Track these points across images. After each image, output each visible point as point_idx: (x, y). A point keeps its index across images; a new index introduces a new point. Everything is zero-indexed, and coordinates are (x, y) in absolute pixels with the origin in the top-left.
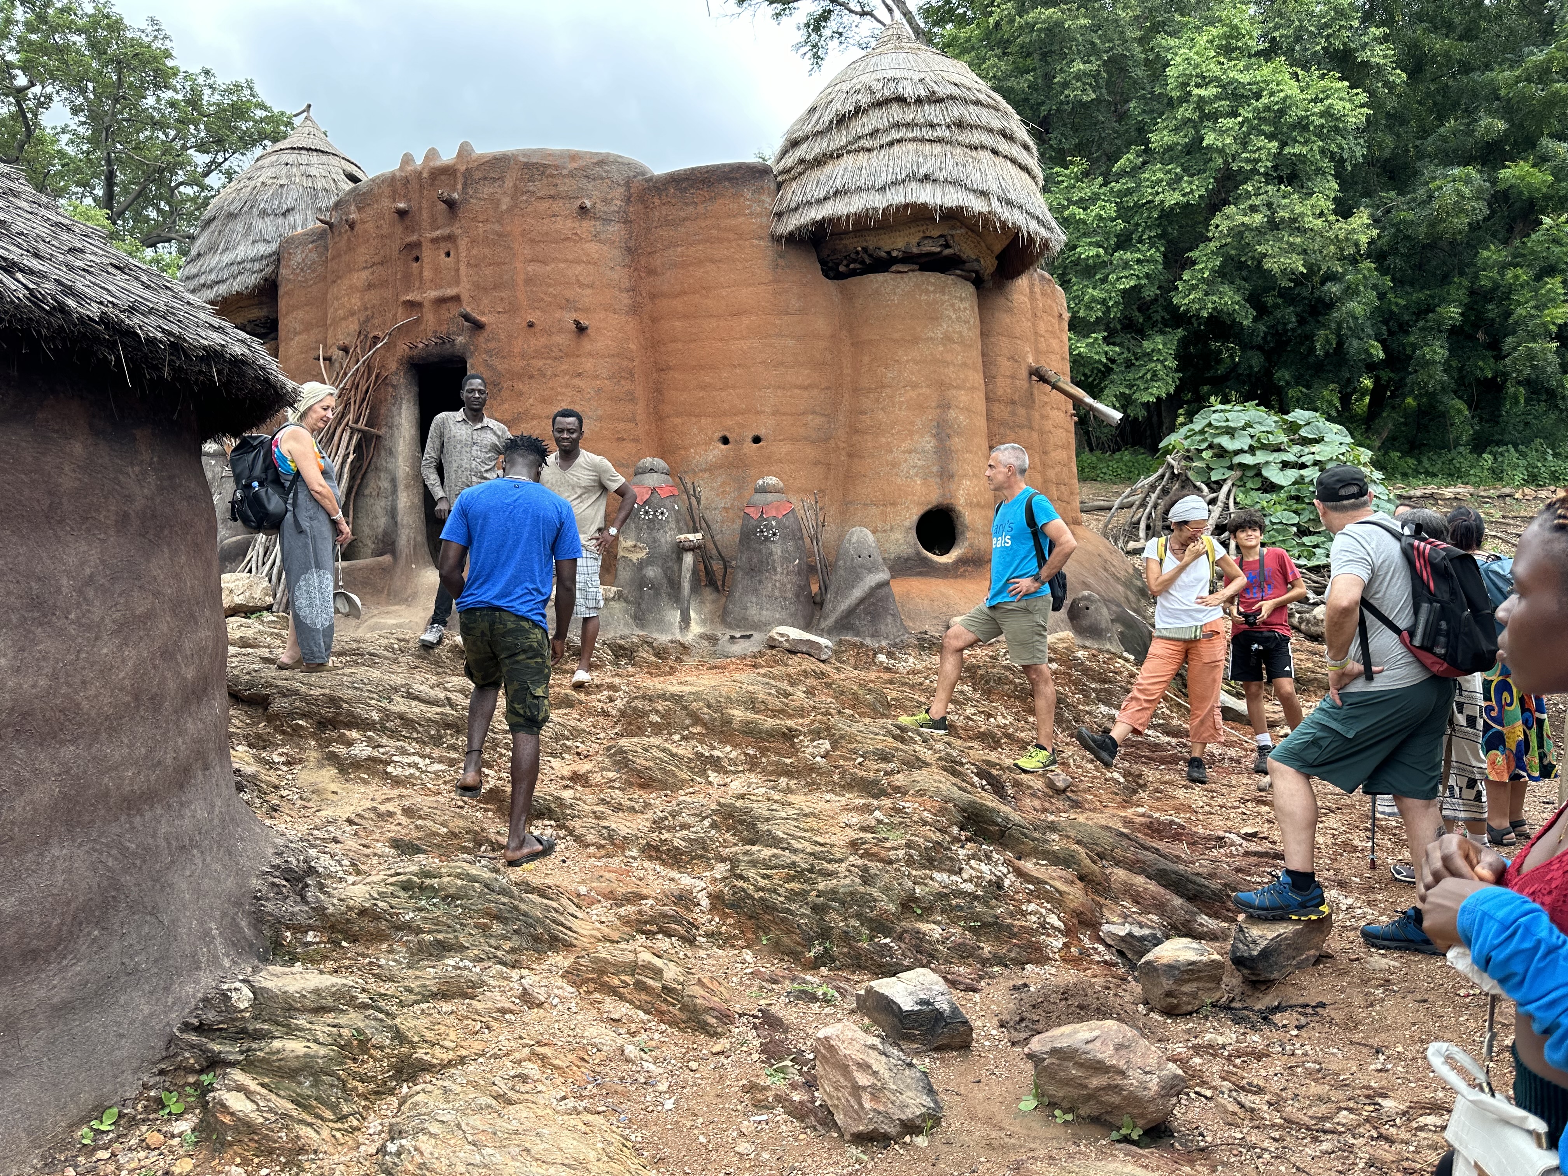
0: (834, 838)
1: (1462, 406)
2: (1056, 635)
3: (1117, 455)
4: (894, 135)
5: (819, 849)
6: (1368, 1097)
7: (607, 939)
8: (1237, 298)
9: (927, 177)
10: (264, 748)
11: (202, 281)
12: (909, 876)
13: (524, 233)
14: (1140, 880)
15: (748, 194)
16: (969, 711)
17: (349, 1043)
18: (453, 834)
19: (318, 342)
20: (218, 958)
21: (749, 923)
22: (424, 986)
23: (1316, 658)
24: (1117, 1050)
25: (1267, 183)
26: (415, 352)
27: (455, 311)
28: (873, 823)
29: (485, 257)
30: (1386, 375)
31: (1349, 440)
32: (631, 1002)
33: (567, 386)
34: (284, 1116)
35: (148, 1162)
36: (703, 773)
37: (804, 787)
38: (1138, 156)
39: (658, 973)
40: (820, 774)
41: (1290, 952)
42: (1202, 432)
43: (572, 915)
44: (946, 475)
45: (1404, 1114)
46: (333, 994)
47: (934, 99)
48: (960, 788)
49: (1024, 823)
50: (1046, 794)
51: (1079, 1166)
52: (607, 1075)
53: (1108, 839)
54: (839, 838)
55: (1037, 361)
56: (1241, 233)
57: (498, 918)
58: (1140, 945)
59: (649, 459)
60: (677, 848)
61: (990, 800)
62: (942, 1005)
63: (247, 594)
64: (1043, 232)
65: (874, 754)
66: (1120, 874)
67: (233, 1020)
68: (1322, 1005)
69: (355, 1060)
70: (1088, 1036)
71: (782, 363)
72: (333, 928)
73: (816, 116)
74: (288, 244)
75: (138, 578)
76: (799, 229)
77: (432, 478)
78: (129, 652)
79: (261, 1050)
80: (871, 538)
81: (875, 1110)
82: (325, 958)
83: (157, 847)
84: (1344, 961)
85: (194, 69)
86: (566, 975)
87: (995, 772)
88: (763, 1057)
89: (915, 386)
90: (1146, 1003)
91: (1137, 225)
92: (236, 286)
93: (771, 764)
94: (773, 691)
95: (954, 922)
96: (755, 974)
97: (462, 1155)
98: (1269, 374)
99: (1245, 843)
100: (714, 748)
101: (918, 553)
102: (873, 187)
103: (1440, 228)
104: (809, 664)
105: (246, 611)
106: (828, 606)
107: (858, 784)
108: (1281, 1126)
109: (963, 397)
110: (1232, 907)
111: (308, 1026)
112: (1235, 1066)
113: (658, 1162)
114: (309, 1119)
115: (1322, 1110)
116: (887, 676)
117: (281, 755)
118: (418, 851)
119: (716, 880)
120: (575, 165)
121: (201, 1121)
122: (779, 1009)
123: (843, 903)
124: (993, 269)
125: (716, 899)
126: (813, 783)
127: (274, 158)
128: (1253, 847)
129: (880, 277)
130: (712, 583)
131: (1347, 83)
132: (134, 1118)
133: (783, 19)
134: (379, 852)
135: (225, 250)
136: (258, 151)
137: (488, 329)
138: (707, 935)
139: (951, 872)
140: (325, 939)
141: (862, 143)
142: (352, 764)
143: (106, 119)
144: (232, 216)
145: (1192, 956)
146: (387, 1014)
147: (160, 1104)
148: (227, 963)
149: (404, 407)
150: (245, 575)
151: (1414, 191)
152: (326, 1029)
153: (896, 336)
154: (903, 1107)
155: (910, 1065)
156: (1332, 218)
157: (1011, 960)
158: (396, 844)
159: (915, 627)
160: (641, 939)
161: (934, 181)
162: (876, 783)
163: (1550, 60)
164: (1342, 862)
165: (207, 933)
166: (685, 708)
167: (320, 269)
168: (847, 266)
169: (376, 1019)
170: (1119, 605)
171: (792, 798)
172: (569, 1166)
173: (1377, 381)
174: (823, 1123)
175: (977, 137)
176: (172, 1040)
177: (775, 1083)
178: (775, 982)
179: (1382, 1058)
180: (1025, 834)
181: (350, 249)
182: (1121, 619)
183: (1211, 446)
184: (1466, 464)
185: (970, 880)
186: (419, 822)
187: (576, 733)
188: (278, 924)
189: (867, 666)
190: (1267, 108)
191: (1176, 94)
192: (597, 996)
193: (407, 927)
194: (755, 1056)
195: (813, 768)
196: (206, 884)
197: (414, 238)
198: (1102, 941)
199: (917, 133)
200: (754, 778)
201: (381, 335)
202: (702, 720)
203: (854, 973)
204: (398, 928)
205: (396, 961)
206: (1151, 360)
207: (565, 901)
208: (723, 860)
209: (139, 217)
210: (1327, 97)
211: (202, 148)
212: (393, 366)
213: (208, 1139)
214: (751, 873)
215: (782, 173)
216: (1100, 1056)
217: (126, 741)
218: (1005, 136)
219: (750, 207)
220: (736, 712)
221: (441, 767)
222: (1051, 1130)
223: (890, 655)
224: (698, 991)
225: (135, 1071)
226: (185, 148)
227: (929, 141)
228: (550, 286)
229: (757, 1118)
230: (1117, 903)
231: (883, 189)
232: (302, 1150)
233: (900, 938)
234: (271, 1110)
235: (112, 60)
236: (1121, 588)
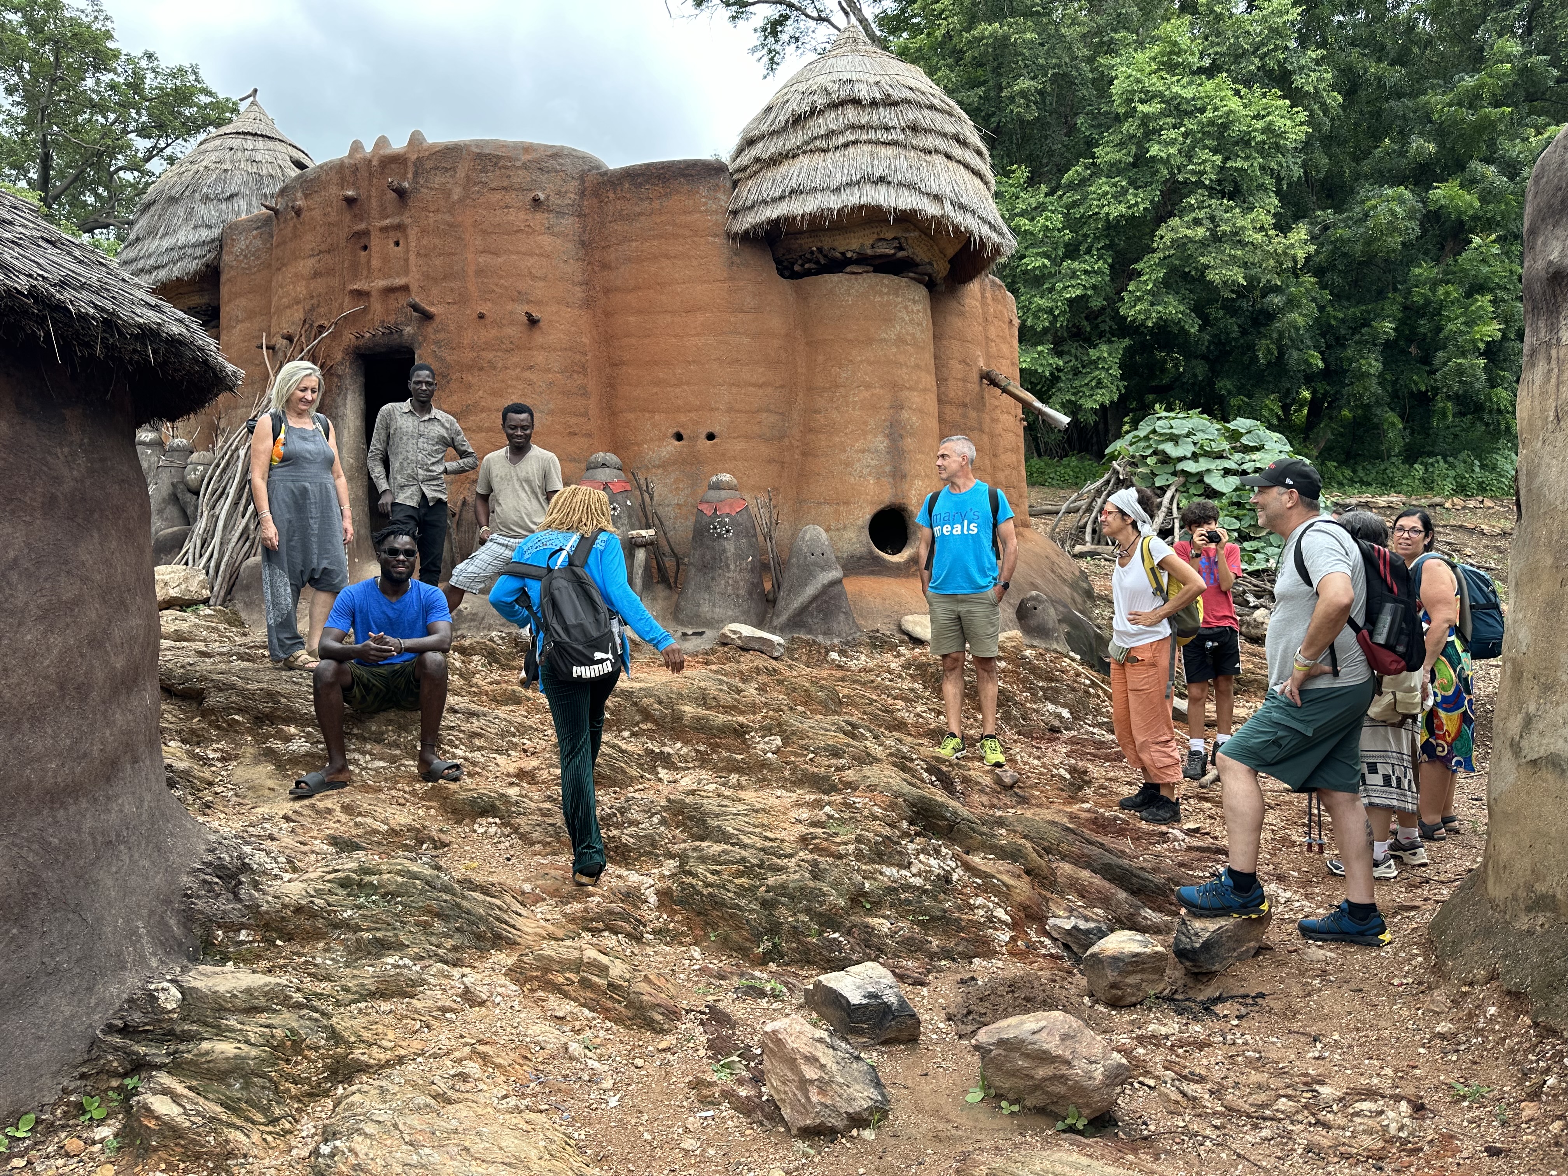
0: (784, 833)
1: (1396, 420)
2: (1005, 634)
3: (1065, 461)
4: (850, 136)
5: (768, 844)
6: (1306, 1084)
7: (551, 937)
8: (1182, 308)
9: (881, 180)
10: (198, 744)
11: (140, 266)
12: (858, 871)
13: (475, 224)
14: (1085, 874)
15: (703, 191)
16: (920, 709)
17: (282, 1044)
18: (393, 832)
19: (261, 330)
20: (145, 957)
21: (697, 919)
22: (362, 985)
23: (1256, 660)
24: (1062, 1040)
25: (1210, 197)
26: (361, 342)
27: (403, 301)
28: (824, 818)
29: (435, 247)
30: (1322, 387)
31: (1288, 448)
32: (576, 1000)
33: (518, 379)
34: (212, 1119)
35: (67, 1169)
36: (653, 770)
37: (755, 783)
38: (1087, 168)
39: (603, 970)
40: (771, 770)
41: (1231, 944)
42: (1147, 438)
43: (516, 913)
44: (898, 475)
45: (1341, 1100)
46: (266, 994)
47: (889, 102)
48: (910, 784)
49: (972, 817)
50: (994, 790)
51: (1025, 1156)
52: (550, 1073)
53: (1054, 834)
54: (790, 834)
55: (988, 365)
56: (1185, 244)
57: (439, 915)
58: (1087, 938)
59: (602, 454)
60: (625, 845)
61: (939, 796)
62: (890, 998)
63: (183, 586)
64: (995, 237)
65: (825, 750)
66: (1066, 868)
67: (160, 1021)
68: (1262, 995)
69: (288, 1061)
70: (1035, 1026)
71: (737, 361)
72: (267, 926)
73: (772, 115)
74: (231, 230)
75: (66, 562)
76: (754, 227)
77: (377, 471)
78: (55, 640)
79: (189, 1051)
80: (824, 536)
81: (822, 1104)
82: (259, 957)
83: (81, 842)
84: (1281, 951)
85: (137, 53)
86: (510, 973)
87: (944, 769)
88: (710, 1053)
89: (868, 386)
90: (1091, 995)
91: (1086, 236)
92: (176, 271)
93: (722, 760)
94: (725, 688)
95: (902, 916)
96: (703, 970)
97: (398, 1155)
98: (1211, 384)
99: (1187, 839)
100: (665, 745)
101: (871, 552)
102: (829, 187)
103: (1374, 247)
104: (761, 662)
105: (182, 604)
106: (781, 604)
107: (808, 780)
108: (1222, 1114)
109: (915, 399)
110: (1175, 901)
111: (239, 1026)
112: (1178, 1056)
113: (601, 1160)
114: (238, 1122)
115: (1262, 1097)
116: (839, 674)
117: (215, 751)
118: (358, 848)
119: (664, 876)
120: (529, 157)
121: (125, 1126)
122: (728, 1004)
123: (792, 898)
124: (945, 273)
125: (664, 895)
126: (764, 779)
127: (218, 142)
128: (1195, 842)
129: (835, 278)
130: (664, 579)
131: (1288, 102)
132: (52, 1124)
133: (740, 22)
134: (317, 849)
135: (165, 235)
136: (202, 136)
137: (437, 320)
138: (654, 932)
139: (901, 866)
140: (258, 938)
141: (818, 143)
142: (289, 760)
143: (43, 100)
144: (173, 200)
145: (1136, 948)
146: (323, 1014)
147: (81, 1109)
148: (154, 963)
149: (349, 397)
150: (181, 567)
151: (1351, 209)
152: (258, 1030)
153: (850, 336)
154: (851, 1099)
155: (858, 1058)
156: (1272, 232)
157: (959, 953)
158: (334, 841)
159: (868, 625)
160: (587, 936)
161: (889, 183)
162: (826, 778)
163: (1481, 86)
164: (1281, 858)
165: (134, 932)
166: (635, 704)
167: (264, 256)
168: (802, 265)
169: (310, 1019)
170: (1065, 606)
171: (742, 794)
172: (509, 1165)
173: (1314, 393)
174: (770, 1118)
175: (931, 141)
176: (94, 1043)
177: (721, 1078)
178: (723, 978)
179: (1319, 1046)
180: (973, 829)
181: (296, 236)
182: (1067, 619)
183: (1155, 453)
184: (1398, 474)
185: (919, 874)
186: (359, 819)
187: (523, 730)
188: (210, 922)
189: (819, 664)
190: (1211, 123)
191: (1122, 110)
192: (541, 994)
193: (345, 925)
194: (702, 1052)
195: (764, 764)
196: (134, 881)
197: (363, 226)
198: (1048, 935)
199: (872, 135)
200: (704, 775)
201: (326, 323)
202: (652, 716)
203: (802, 968)
204: (336, 926)
205: (332, 959)
206: (1097, 368)
207: (508, 899)
208: (672, 856)
209: (75, 202)
210: (1269, 114)
211: (143, 132)
212: (339, 356)
213: (131, 1144)
214: (701, 869)
215: (737, 171)
216: (1046, 1046)
217: (49, 731)
218: (958, 141)
219: (705, 204)
220: (687, 708)
221: (382, 764)
222: (997, 1121)
223: (842, 653)
224: (644, 987)
225: (54, 1075)
226: (125, 132)
227: (884, 143)
228: (501, 277)
229: (704, 1114)
230: (1063, 897)
231: (838, 189)
232: (231, 1155)
233: (849, 933)
234: (198, 1114)
235: (49, 39)
236: (1067, 590)
